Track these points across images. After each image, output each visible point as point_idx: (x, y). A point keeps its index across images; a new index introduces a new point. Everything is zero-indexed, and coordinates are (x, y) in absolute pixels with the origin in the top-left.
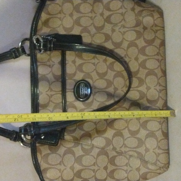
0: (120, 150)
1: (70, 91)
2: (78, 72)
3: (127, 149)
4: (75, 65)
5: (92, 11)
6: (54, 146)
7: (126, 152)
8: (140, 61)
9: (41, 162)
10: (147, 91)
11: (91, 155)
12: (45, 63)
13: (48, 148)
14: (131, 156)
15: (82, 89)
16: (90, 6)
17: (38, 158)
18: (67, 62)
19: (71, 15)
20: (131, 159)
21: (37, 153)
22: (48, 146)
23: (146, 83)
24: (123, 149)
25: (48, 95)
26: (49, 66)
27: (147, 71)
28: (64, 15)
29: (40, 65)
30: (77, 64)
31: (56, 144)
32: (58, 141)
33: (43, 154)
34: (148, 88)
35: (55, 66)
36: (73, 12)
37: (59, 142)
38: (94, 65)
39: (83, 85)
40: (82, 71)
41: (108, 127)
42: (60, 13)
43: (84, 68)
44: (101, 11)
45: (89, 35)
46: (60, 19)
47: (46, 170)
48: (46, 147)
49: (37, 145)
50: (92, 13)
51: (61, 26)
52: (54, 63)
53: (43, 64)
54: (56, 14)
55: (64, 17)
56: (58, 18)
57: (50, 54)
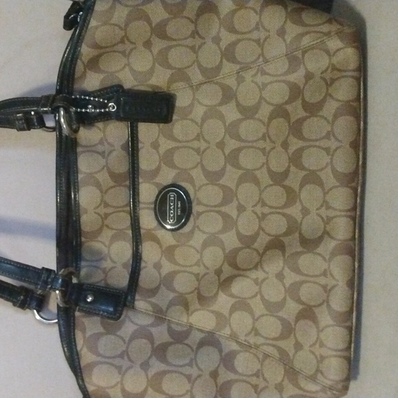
0: (245, 341)
1: (148, 208)
2: (164, 167)
3: (260, 341)
4: (158, 152)
5: (195, 34)
6: (112, 319)
7: (257, 347)
8: (292, 151)
9: (81, 350)
10: (303, 218)
11: (187, 345)
12: (93, 149)
13: (99, 322)
14: (266, 356)
15: (170, 206)
16: (191, 23)
17: (77, 342)
18: (140, 145)
19: (148, 44)
20: (267, 362)
21: (76, 331)
22: (99, 318)
23: (300, 200)
24: (252, 340)
25: (99, 214)
26: (102, 154)
27: (304, 173)
28: (132, 46)
29: (84, 152)
30: (162, 150)
31: (116, 316)
32: (122, 311)
33: (88, 334)
34: (305, 212)
35: (114, 154)
36: (152, 39)
37: (124, 313)
38: (198, 154)
39: (174, 197)
40: (172, 165)
41: (220, 292)
42: (122, 41)
43: (177, 159)
44: (214, 33)
45: (187, 86)
46: (123, 53)
47: (91, 366)
48: (97, 319)
49: (77, 314)
50: (194, 38)
51: (127, 67)
52: (113, 148)
53: (88, 151)
54: (114, 45)
55: (132, 50)
56: (119, 52)
57: (105, 128)
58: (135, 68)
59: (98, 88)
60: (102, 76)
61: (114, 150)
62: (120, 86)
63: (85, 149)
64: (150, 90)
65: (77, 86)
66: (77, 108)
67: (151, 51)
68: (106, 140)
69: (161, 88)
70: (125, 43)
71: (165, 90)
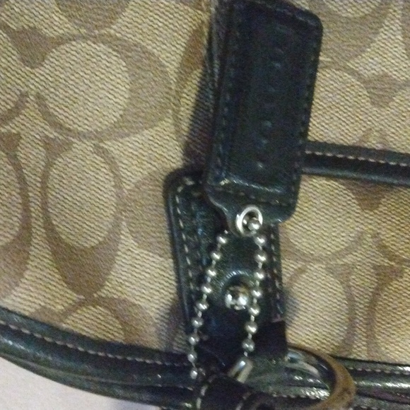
12: (362, 304)
18: (374, 143)
28: (31, 110)
29: (371, 337)
35: (387, 236)
46: (53, 149)
51: (108, 145)
52: (368, 238)
53: (370, 323)
54: (22, 179)
55: (47, 115)
56: (49, 165)
57: (298, 255)
58: (113, 116)
59: (170, 263)
60: (127, 241)
61: (376, 235)
62: (172, 181)
63: (361, 330)
64: (197, 73)
65: (152, 337)
66: (238, 353)
67: (60, 41)
68: (338, 255)
69: (197, 33)
70: (18, 136)
71: (205, 17)
